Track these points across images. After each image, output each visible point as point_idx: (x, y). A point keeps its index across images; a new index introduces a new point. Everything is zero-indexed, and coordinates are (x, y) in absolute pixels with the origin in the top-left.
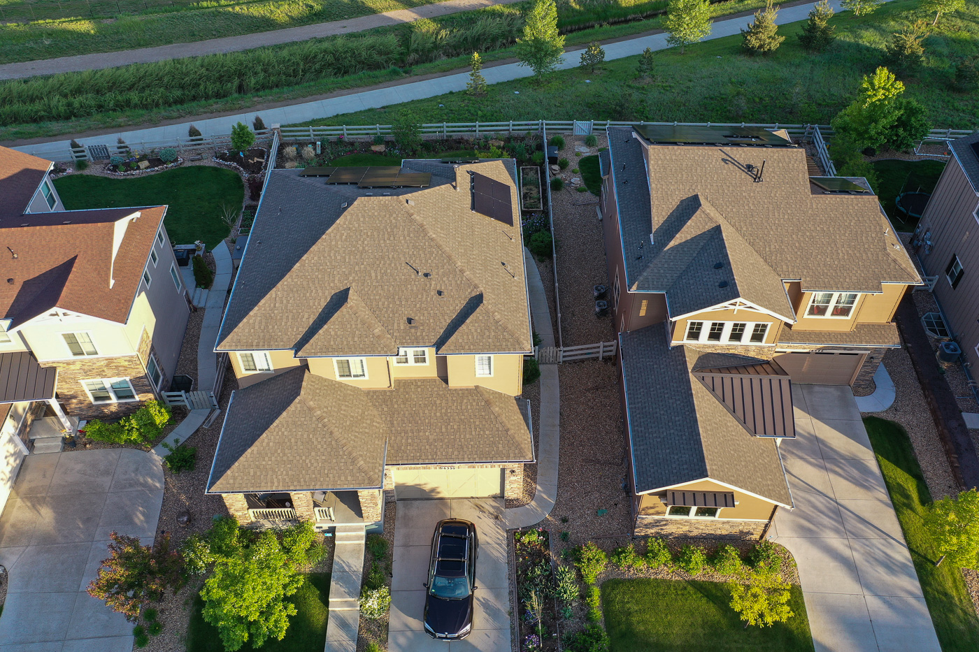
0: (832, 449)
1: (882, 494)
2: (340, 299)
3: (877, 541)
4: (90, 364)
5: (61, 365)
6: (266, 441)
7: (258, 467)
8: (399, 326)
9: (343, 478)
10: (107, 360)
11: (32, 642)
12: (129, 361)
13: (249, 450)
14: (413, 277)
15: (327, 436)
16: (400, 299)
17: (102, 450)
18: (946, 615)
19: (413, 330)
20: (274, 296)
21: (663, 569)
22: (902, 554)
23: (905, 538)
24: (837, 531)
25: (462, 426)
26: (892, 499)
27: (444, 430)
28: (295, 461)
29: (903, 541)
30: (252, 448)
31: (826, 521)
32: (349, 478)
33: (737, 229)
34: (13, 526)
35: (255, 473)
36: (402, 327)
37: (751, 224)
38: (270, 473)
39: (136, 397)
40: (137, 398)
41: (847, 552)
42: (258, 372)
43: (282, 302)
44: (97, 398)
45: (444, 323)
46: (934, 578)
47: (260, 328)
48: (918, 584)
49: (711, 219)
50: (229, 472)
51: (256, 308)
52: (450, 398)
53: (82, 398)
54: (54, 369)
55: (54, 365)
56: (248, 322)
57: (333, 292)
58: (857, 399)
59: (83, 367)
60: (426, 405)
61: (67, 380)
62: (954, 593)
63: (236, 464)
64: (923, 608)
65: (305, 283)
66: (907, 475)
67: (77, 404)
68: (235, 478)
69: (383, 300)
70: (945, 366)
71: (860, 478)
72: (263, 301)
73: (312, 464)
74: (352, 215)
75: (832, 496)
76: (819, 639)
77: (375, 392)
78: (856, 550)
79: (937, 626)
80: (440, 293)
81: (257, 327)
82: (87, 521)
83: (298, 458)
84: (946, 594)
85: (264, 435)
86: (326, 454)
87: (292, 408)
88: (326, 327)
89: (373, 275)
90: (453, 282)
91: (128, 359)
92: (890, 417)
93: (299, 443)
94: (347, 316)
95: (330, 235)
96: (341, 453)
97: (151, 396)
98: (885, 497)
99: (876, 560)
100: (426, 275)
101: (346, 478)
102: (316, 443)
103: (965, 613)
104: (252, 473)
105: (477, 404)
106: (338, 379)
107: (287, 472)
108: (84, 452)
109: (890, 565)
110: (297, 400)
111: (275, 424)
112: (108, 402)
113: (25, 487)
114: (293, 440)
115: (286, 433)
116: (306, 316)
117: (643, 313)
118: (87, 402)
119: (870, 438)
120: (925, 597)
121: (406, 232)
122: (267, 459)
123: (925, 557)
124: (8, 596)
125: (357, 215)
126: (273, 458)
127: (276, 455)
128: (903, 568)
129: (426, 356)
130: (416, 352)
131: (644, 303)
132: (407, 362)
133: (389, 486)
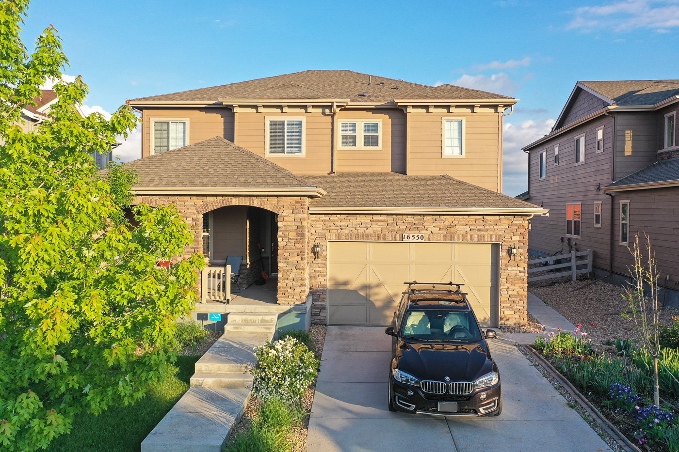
9: (260, 181)
27: (405, 192)
28: (192, 170)
32: (269, 181)
36: (353, 97)
38: (153, 176)
52: (410, 180)
60: (377, 183)
73: (216, 172)
87: (203, 143)
94: (289, 86)
101: (265, 181)
105: (448, 183)
106: (268, 155)
122: (152, 167)
129: (380, 133)
130: (367, 128)
131: (628, 134)
132: (354, 144)
133: (320, 280)
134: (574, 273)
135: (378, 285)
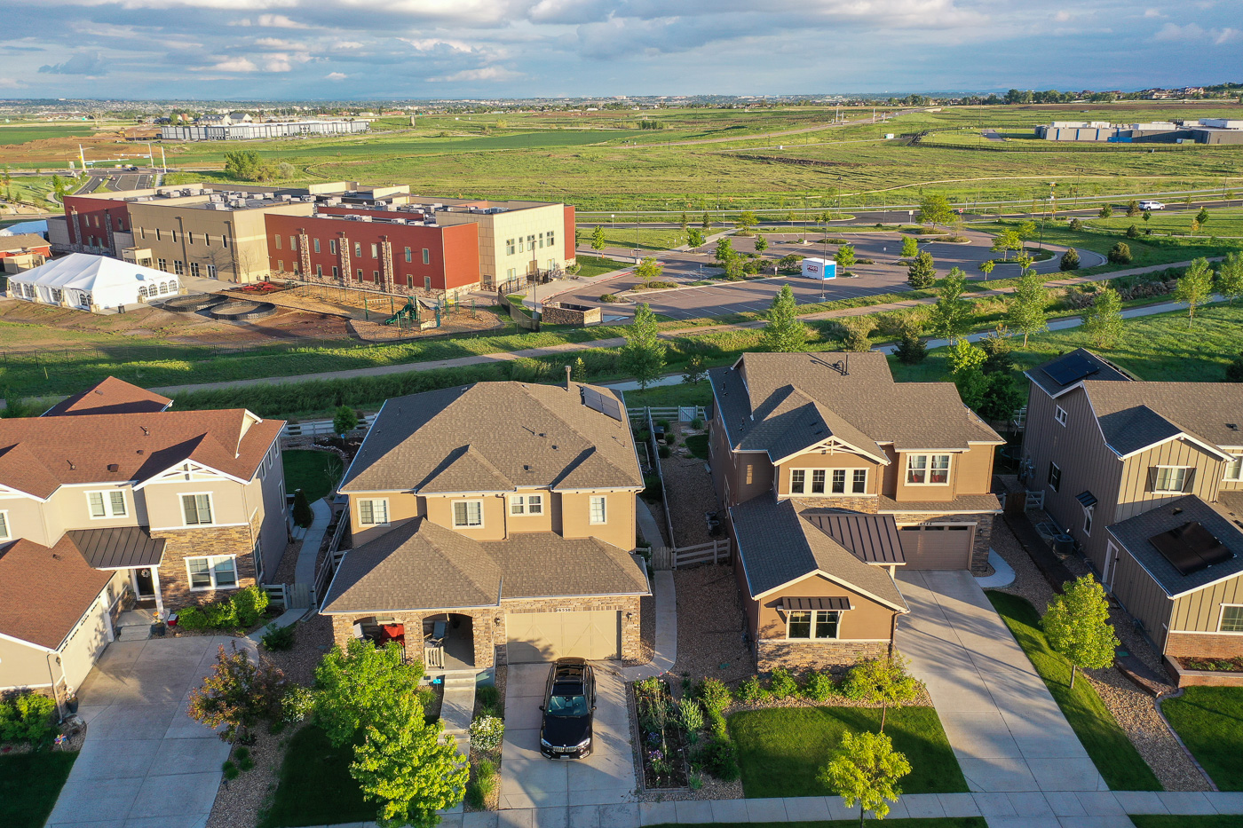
0: (956, 613)
1: (1011, 642)
2: (461, 451)
3: (1008, 673)
4: (200, 535)
5: (171, 535)
6: (383, 568)
7: (373, 590)
8: (516, 470)
9: (459, 598)
10: (219, 530)
11: (110, 779)
12: (241, 533)
13: (366, 576)
14: (529, 436)
15: (444, 563)
16: (517, 452)
17: (192, 637)
18: (1086, 724)
19: (529, 475)
20: (397, 451)
21: (791, 700)
22: (1036, 683)
23: (1037, 671)
24: (967, 668)
25: (577, 568)
26: (1019, 644)
27: (559, 571)
28: (411, 585)
29: (1036, 674)
30: (369, 574)
31: (955, 661)
32: (465, 598)
33: (830, 408)
34: (94, 691)
35: (371, 595)
36: (519, 472)
37: (842, 404)
38: (386, 595)
39: (237, 582)
40: (238, 584)
41: (979, 682)
42: (375, 525)
43: (404, 456)
44: (195, 585)
45: (559, 469)
46: (1070, 697)
47: (383, 474)
48: (1055, 704)
49: (805, 398)
50: (344, 595)
51: (379, 460)
52: (564, 547)
53: (180, 582)
54: (163, 540)
55: (165, 536)
56: (371, 471)
57: (453, 448)
58: (976, 578)
59: (193, 540)
60: (540, 553)
61: (172, 557)
62: (1092, 708)
63: (352, 588)
64: (1064, 721)
65: (427, 442)
66: (1034, 630)
67: (173, 591)
68: (349, 600)
69: (501, 453)
70: (1063, 557)
71: (988, 630)
72: (386, 455)
73: (428, 587)
74: (472, 395)
75: (959, 644)
76: (958, 747)
77: (489, 543)
78: (988, 681)
79: (1078, 733)
80: (554, 447)
81: (380, 474)
82: (175, 686)
83: (414, 582)
84: (1084, 709)
85: (381, 563)
86: (442, 578)
87: (410, 541)
88: (446, 470)
89: (492, 436)
90: (567, 440)
91: (239, 529)
92: (1013, 592)
93: (416, 570)
94: (467, 462)
95: (451, 408)
96: (458, 577)
97: (252, 581)
98: (1015, 644)
99: (1011, 687)
100: (541, 435)
101: (462, 598)
102: (433, 570)
103: (1106, 723)
104: (367, 596)
105: (592, 551)
106: (455, 528)
107: (403, 595)
108: (173, 639)
109: (1025, 691)
110: (415, 536)
111: (392, 555)
112: (206, 588)
113: (108, 664)
114: (410, 568)
115: (403, 562)
116: (428, 465)
117: (749, 481)
118: (185, 587)
119: (993, 604)
120: (1063, 712)
121: (522, 406)
122: (383, 583)
123: (1059, 683)
124: (85, 744)
125: (477, 395)
126: (389, 583)
127: (392, 580)
128: (1038, 692)
129: (542, 504)
130: (532, 499)
131: (750, 468)
132: (522, 512)
133: (502, 638)
134: (715, 558)
135: (538, 640)
